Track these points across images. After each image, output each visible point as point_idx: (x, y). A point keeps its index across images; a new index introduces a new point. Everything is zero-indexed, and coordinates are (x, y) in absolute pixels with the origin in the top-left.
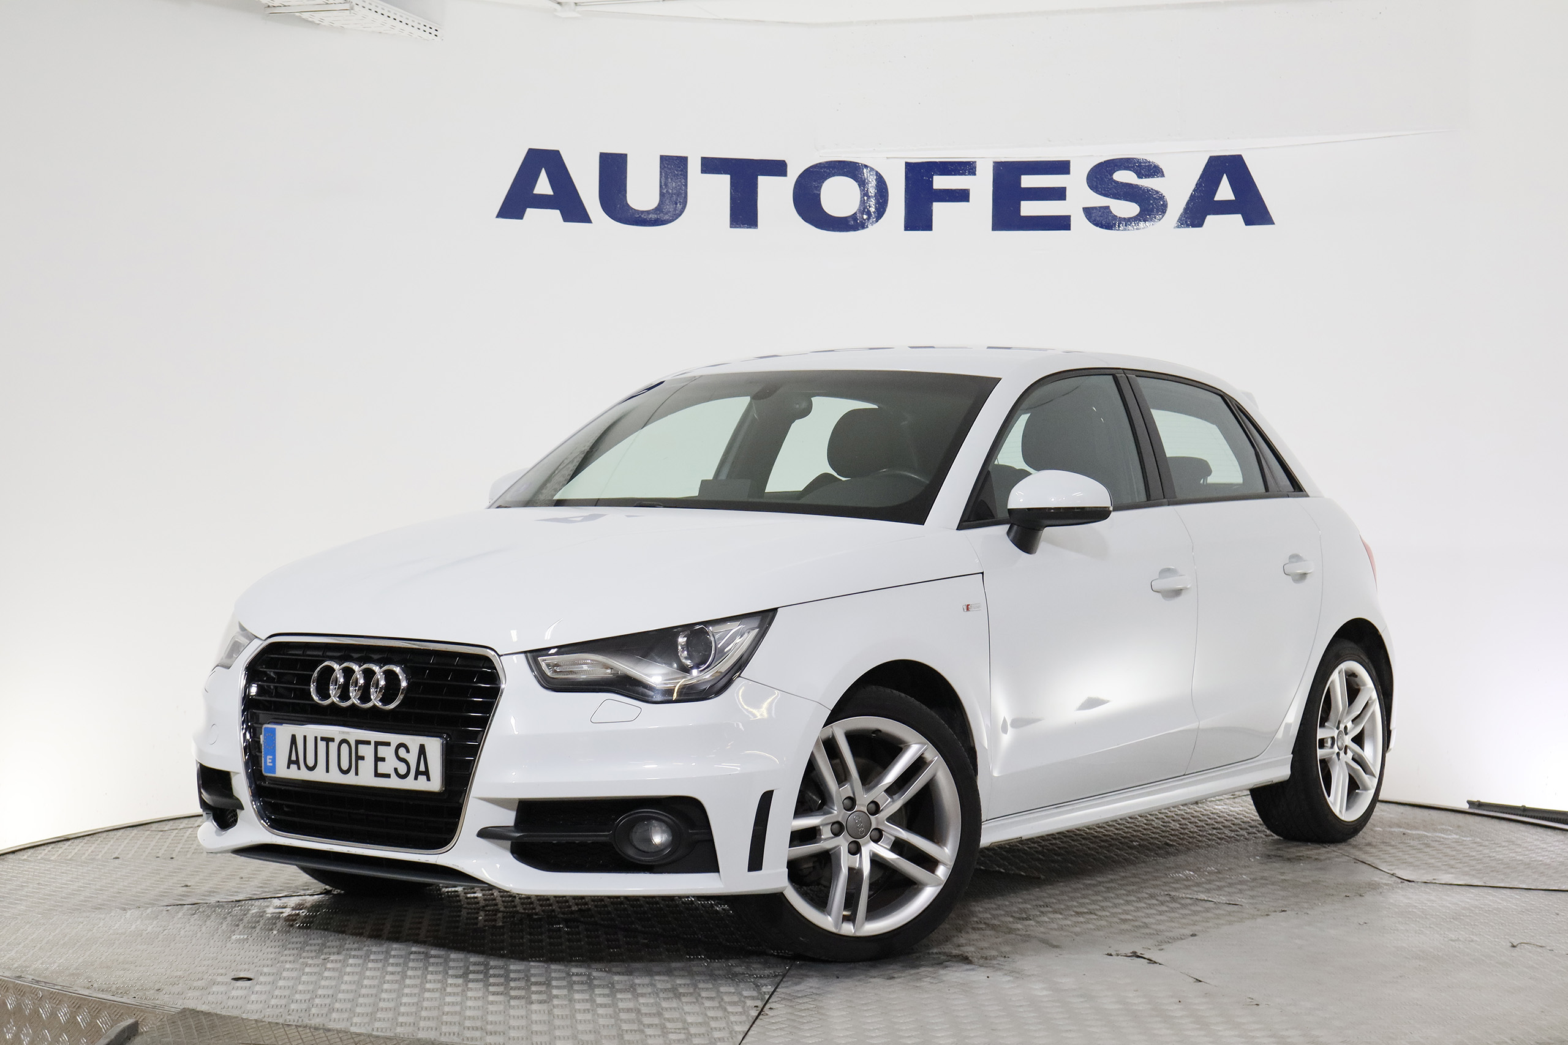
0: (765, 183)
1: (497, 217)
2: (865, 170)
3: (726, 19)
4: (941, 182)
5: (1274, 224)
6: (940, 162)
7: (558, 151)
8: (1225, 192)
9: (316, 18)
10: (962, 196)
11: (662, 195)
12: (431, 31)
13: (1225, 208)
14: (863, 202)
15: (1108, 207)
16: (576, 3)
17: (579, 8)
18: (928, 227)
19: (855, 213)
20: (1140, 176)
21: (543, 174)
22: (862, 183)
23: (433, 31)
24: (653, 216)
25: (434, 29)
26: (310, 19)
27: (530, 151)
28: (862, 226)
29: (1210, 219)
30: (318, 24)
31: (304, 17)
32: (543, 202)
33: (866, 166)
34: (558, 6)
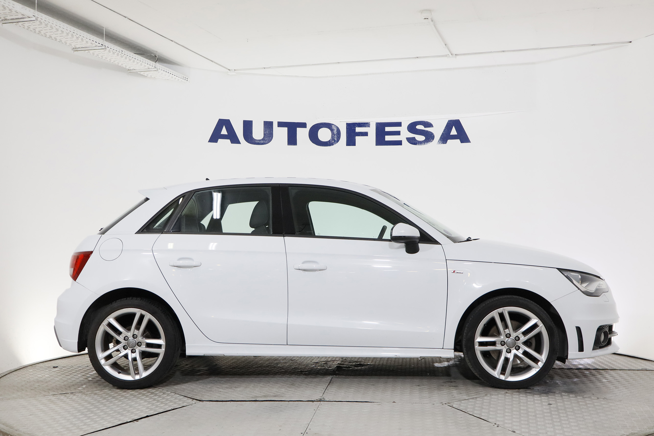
0: (299, 130)
1: (208, 142)
2: (333, 126)
3: (285, 75)
4: (358, 130)
5: (470, 142)
6: (358, 123)
7: (229, 120)
8: (454, 132)
9: (146, 74)
10: (366, 134)
11: (264, 134)
12: (185, 79)
13: (454, 137)
14: (332, 137)
15: (414, 138)
16: (235, 70)
17: (236, 71)
18: (354, 144)
19: (330, 140)
20: (425, 127)
21: (224, 128)
22: (332, 130)
23: (186, 79)
24: (262, 142)
25: (186, 78)
26: (143, 75)
27: (219, 119)
28: (332, 144)
29: (449, 141)
30: (146, 76)
31: (141, 74)
32: (224, 137)
33: (333, 124)
34: (229, 70)
